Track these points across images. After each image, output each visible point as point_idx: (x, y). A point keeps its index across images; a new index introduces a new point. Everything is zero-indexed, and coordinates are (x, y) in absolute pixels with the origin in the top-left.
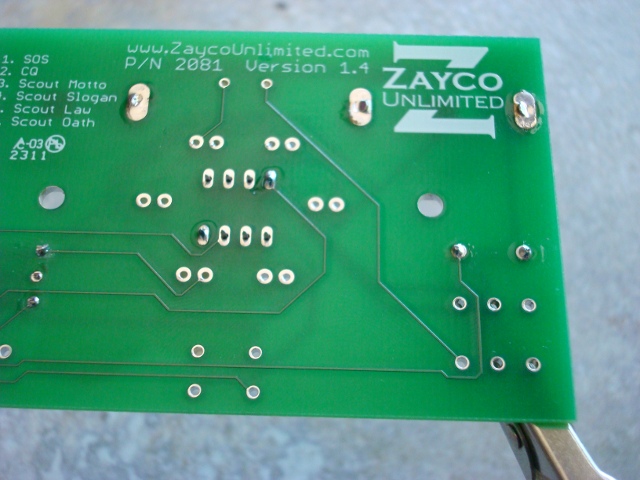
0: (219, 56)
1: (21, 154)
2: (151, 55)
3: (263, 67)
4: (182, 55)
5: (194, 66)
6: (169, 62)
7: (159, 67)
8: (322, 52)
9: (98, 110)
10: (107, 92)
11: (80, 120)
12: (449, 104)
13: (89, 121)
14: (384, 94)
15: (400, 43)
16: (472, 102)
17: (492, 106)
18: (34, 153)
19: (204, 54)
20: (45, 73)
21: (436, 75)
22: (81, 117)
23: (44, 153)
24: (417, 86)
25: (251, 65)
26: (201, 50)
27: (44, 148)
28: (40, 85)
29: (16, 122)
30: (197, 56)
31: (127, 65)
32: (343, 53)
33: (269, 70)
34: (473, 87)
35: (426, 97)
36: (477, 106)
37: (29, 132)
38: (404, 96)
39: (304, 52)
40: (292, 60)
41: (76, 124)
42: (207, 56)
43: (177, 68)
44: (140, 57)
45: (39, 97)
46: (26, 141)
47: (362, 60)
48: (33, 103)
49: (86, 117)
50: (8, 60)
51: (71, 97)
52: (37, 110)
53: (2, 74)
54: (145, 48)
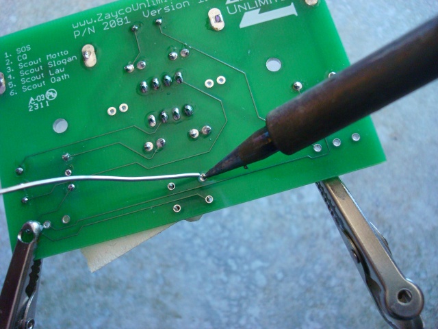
0: (127, 14)
1: (34, 107)
2: (87, 26)
3: (153, 13)
4: (105, 20)
5: (114, 25)
6: (99, 27)
7: (94, 32)
9: (68, 68)
10: (70, 55)
11: (60, 77)
13: (65, 76)
14: (227, 8)
19: (117, 16)
20: (31, 56)
22: (60, 75)
23: (47, 102)
25: (146, 14)
26: (114, 14)
27: (46, 99)
28: (32, 63)
29: (25, 89)
30: (114, 18)
31: (75, 36)
33: (157, 14)
37: (35, 93)
38: (239, 6)
40: (168, 3)
41: (59, 79)
42: (119, 16)
43: (105, 29)
44: (81, 29)
45: (33, 71)
46: (35, 98)
48: (31, 75)
49: (62, 74)
50: (8, 55)
51: (50, 65)
52: (35, 78)
53: (7, 64)
54: (82, 23)
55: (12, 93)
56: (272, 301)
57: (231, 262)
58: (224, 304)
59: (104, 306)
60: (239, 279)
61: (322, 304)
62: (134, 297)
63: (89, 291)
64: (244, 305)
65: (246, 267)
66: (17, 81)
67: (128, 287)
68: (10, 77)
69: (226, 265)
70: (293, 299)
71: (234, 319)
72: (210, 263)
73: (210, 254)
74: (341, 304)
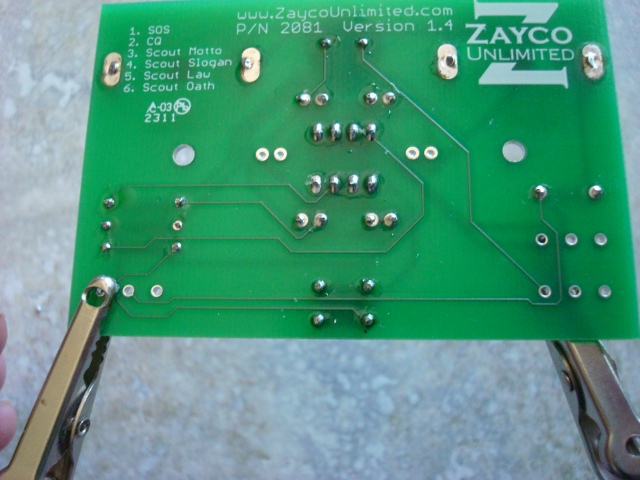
0: (319, 19)
1: (154, 117)
2: (258, 20)
3: (358, 28)
4: (286, 19)
5: (296, 30)
6: (275, 27)
7: (266, 32)
8: (410, 11)
9: (217, 74)
10: (223, 57)
11: (201, 84)
12: (526, 57)
13: (209, 84)
14: (468, 49)
15: (479, 1)
16: (546, 54)
17: (564, 59)
18: (165, 115)
19: (305, 17)
20: (168, 42)
21: (513, 30)
22: (202, 81)
23: (173, 115)
24: (497, 41)
25: (348, 27)
26: (302, 14)
27: (173, 111)
28: (166, 53)
29: (147, 88)
31: (238, 31)
32: (429, 12)
33: (364, 30)
34: (547, 40)
35: (505, 51)
36: (551, 59)
37: (160, 98)
38: (486, 51)
39: (394, 12)
40: (384, 19)
41: (199, 87)
42: (308, 19)
43: (283, 32)
44: (249, 23)
45: (164, 65)
46: (157, 105)
47: (448, 18)
48: (160, 70)
49: (206, 80)
50: (135, 32)
51: (192, 63)
52: (163, 76)
53: (130, 45)
54: (253, 15)
55: (127, 89)
56: (402, 435)
57: (342, 378)
58: (331, 440)
59: (157, 441)
60: (353, 402)
61: (476, 441)
62: (202, 428)
63: (135, 419)
64: (362, 441)
65: (364, 386)
66: (139, 73)
67: (192, 414)
68: (130, 64)
69: (335, 382)
70: (432, 432)
71: (346, 461)
72: (312, 379)
73: (311, 366)
74: (502, 441)
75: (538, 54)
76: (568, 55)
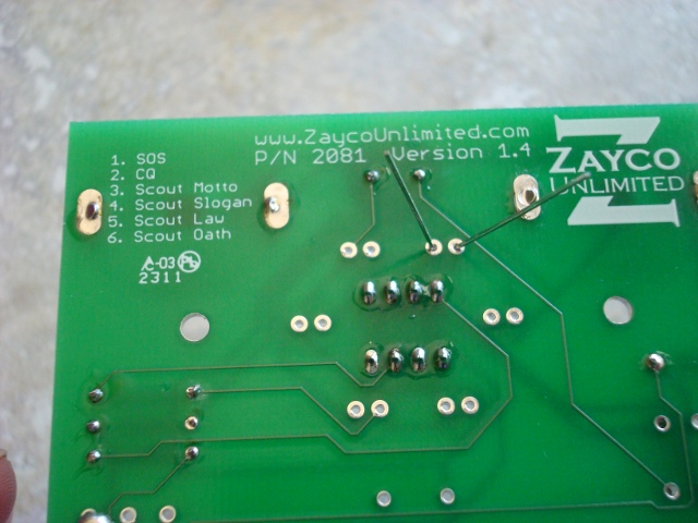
0: (361, 145)
1: (152, 277)
2: (282, 147)
3: (412, 155)
4: (321, 146)
5: (333, 159)
6: (306, 154)
7: (294, 161)
8: (476, 133)
9: (232, 218)
10: (240, 195)
11: (213, 231)
12: (625, 188)
13: (223, 232)
14: (552, 179)
15: (561, 117)
16: (649, 184)
17: (672, 189)
18: (166, 274)
19: (343, 142)
20: (165, 175)
21: (606, 153)
22: (214, 227)
23: (178, 273)
24: (587, 169)
25: (399, 154)
26: (339, 138)
27: (177, 268)
28: (162, 190)
29: (139, 237)
30: (335, 146)
31: (257, 160)
32: (500, 133)
33: (419, 158)
34: (649, 166)
36: (656, 189)
37: (158, 251)
39: (456, 134)
40: (443, 144)
41: (210, 236)
43: (315, 162)
44: (271, 150)
45: (162, 206)
46: (155, 260)
47: (522, 141)
48: (156, 214)
49: (219, 227)
50: (119, 161)
51: (198, 203)
52: (162, 221)
53: (113, 179)
54: (275, 139)
55: (112, 238)
66: (127, 216)
68: (114, 205)
75: (639, 183)
76: (676, 183)
